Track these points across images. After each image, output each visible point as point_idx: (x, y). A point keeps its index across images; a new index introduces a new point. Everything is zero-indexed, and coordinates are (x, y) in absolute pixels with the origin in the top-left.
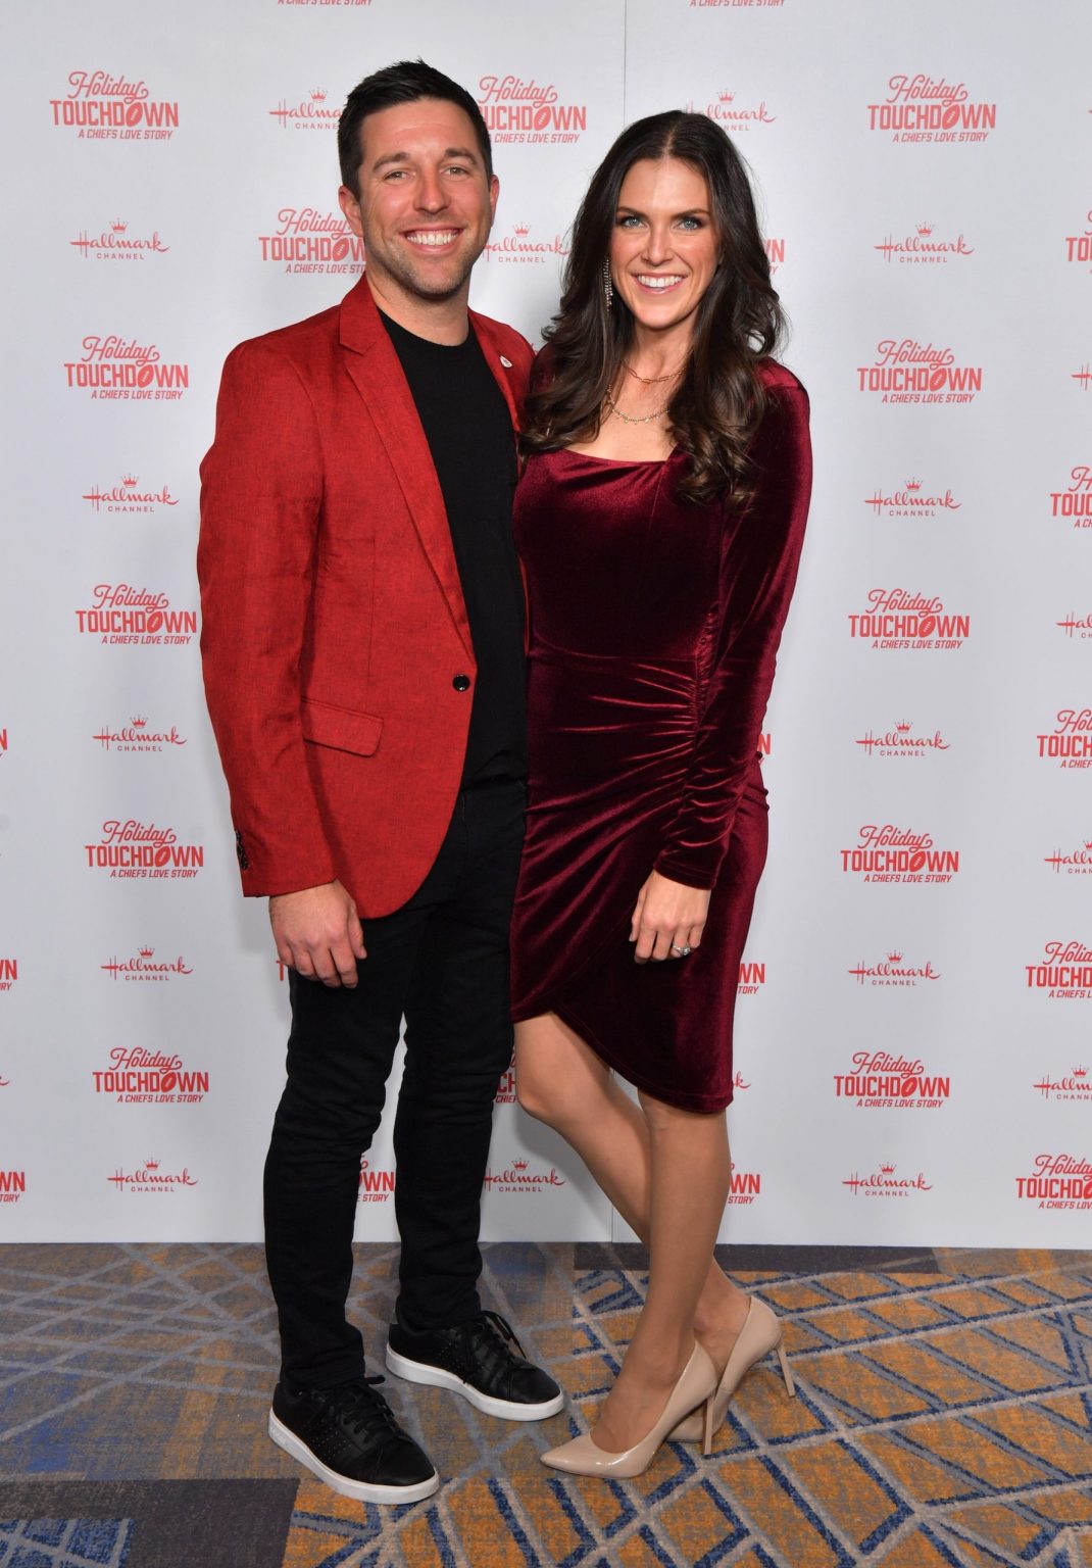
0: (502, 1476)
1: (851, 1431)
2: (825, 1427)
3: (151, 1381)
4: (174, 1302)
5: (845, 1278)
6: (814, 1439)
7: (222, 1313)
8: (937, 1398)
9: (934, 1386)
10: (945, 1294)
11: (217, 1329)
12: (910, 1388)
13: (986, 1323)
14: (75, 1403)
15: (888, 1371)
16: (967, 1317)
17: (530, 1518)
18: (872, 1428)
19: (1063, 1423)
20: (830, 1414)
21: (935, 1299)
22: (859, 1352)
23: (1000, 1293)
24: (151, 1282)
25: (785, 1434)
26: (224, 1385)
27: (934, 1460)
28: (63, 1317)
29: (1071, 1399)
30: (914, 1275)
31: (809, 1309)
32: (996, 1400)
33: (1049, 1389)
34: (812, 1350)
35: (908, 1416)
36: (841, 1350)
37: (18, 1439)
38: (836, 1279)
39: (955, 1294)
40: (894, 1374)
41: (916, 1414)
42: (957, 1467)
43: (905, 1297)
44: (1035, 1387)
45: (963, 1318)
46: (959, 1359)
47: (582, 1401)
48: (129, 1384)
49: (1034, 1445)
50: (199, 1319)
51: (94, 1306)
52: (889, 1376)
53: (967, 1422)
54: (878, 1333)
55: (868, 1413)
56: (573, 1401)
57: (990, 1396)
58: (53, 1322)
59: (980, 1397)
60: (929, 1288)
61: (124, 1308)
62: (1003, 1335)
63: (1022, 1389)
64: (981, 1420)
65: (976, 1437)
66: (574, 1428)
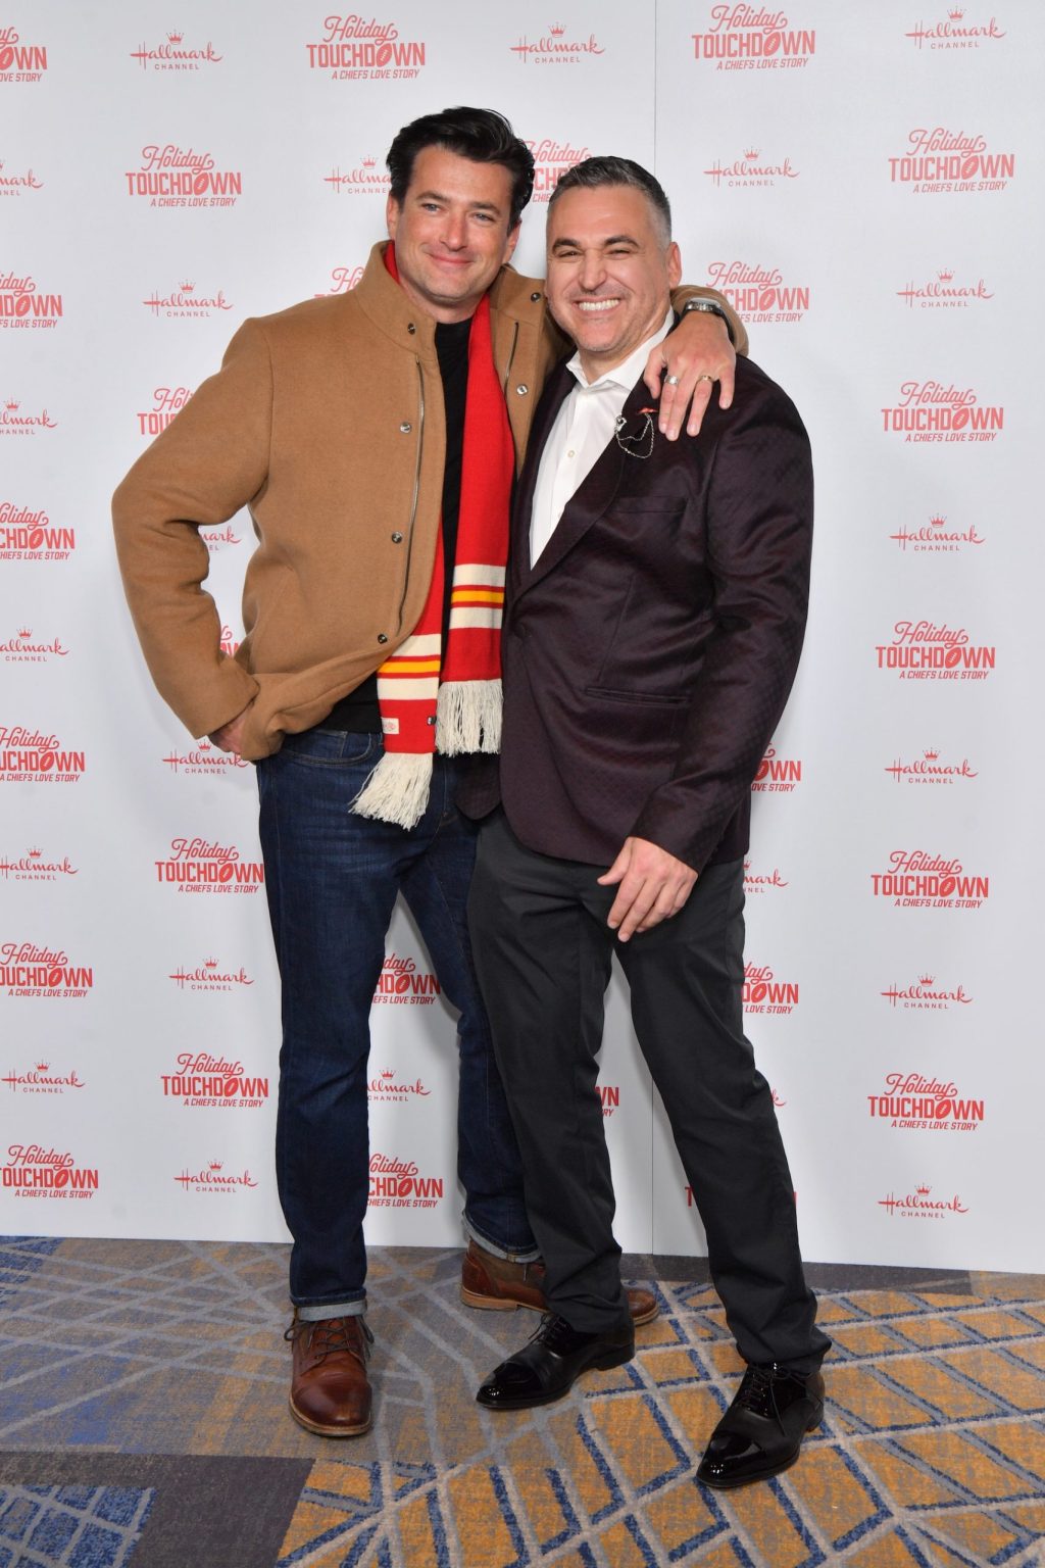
0: (504, 1464)
1: (849, 1439)
2: (825, 1433)
5: (876, 1296)
6: (811, 1444)
8: (941, 1411)
9: (938, 1401)
10: (972, 1315)
12: (916, 1401)
13: (1008, 1344)
14: (121, 1383)
15: (898, 1385)
16: (990, 1338)
17: (523, 1503)
18: (871, 1436)
20: (831, 1422)
21: (961, 1320)
22: (873, 1366)
23: (1029, 1317)
26: (259, 1373)
27: (924, 1469)
30: (944, 1296)
32: (997, 1416)
35: (909, 1427)
36: (856, 1363)
38: (865, 1296)
39: (983, 1317)
40: (903, 1388)
41: (917, 1426)
42: (945, 1477)
43: (932, 1316)
45: (985, 1338)
46: (971, 1376)
47: (594, 1399)
48: (172, 1369)
51: (152, 1297)
52: (899, 1390)
53: (966, 1436)
54: (897, 1349)
55: (870, 1422)
56: (585, 1400)
57: (994, 1412)
59: (984, 1413)
60: (956, 1309)
62: (1021, 1356)
63: (1030, 1408)
64: (981, 1435)
65: (972, 1450)
66: (581, 1424)
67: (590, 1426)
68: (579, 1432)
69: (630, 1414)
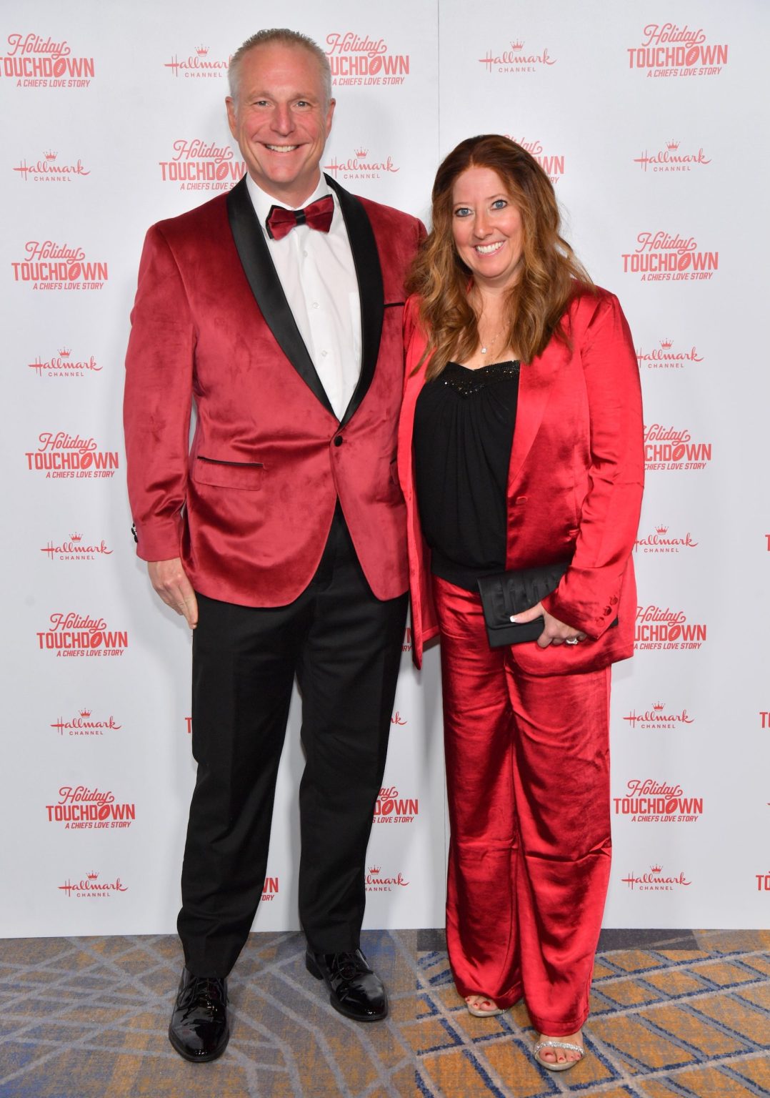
1: (634, 1078)
2: (614, 1075)
3: (91, 1047)
4: (110, 983)
5: (625, 955)
6: (606, 1086)
7: (146, 990)
8: (700, 1051)
9: (696, 1041)
10: (704, 966)
11: (143, 1003)
12: (679, 1043)
13: (736, 990)
14: (32, 1067)
15: (661, 1029)
16: (721, 985)
18: (651, 1075)
20: (617, 1065)
21: (696, 971)
22: (638, 1014)
23: (746, 965)
24: (92, 968)
25: (583, 1082)
26: (147, 1049)
28: (23, 997)
30: (679, 952)
31: (599, 980)
32: (746, 1052)
34: (602, 1013)
35: (678, 1066)
36: (624, 1013)
38: (617, 955)
39: (712, 967)
40: (667, 1032)
41: (684, 1065)
43: (673, 969)
45: (718, 985)
46: (715, 1019)
47: (425, 1056)
48: (73, 1050)
50: (129, 996)
51: (48, 988)
52: (662, 1033)
53: (725, 1071)
54: (653, 998)
55: (646, 1063)
56: (417, 1057)
57: (742, 1049)
58: (16, 1002)
59: (734, 1050)
60: (691, 962)
61: (71, 989)
62: (749, 999)
64: (735, 1069)
65: (732, 1082)
66: (419, 1079)
67: (429, 1083)
68: (419, 1087)
69: (456, 1068)
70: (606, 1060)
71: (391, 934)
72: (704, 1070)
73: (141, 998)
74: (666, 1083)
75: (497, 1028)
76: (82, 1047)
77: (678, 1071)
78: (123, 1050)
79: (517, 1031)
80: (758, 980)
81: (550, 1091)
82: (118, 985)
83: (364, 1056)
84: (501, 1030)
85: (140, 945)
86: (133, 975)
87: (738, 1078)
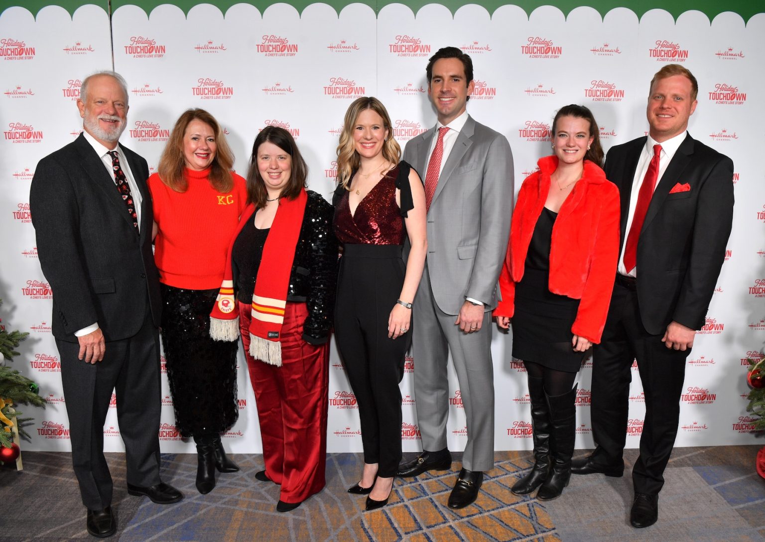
2: (445, 521)
3: (224, 506)
6: (442, 526)
7: (249, 480)
11: (247, 486)
13: (497, 479)
14: (198, 514)
18: (461, 520)
19: (522, 515)
20: (447, 516)
25: (432, 524)
29: (524, 506)
31: (441, 476)
32: (501, 508)
33: (518, 503)
34: (442, 491)
35: (473, 515)
37: (178, 528)
44: (513, 502)
46: (489, 493)
48: (216, 507)
49: (513, 524)
50: (241, 482)
53: (491, 516)
59: (496, 507)
63: (509, 503)
64: (496, 516)
65: (494, 522)
66: (362, 524)
67: (366, 526)
68: (362, 527)
69: (378, 518)
70: (443, 513)
71: (355, 455)
72: (483, 517)
73: (247, 483)
74: (467, 523)
75: (397, 499)
76: (220, 506)
77: (473, 518)
78: (237, 508)
79: (405, 500)
80: (506, 474)
81: (418, 528)
82: (237, 477)
83: (340, 513)
84: (399, 500)
85: (248, 459)
86: (244, 472)
87: (497, 520)
